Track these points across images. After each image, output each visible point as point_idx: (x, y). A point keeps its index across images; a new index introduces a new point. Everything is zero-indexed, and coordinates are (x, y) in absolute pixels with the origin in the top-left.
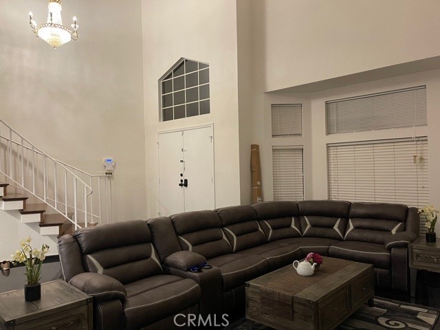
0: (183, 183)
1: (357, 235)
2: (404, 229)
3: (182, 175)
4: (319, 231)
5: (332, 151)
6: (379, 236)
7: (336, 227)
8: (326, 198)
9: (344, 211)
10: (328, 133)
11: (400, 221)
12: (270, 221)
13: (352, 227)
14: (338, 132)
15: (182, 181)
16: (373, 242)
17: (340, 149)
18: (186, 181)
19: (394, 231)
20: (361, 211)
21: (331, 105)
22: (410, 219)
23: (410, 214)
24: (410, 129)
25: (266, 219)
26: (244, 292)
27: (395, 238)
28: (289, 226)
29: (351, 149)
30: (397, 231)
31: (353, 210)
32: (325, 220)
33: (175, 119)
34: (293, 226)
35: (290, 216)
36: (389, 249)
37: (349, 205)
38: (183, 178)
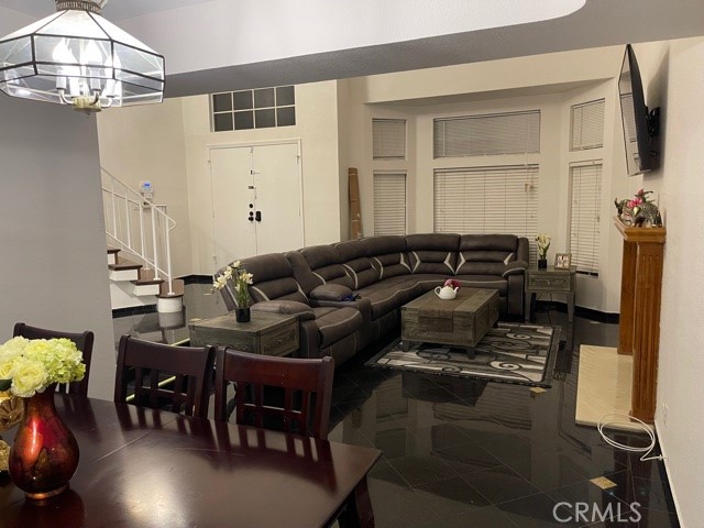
0: (254, 216)
1: (469, 268)
2: (515, 258)
3: (251, 206)
4: (430, 267)
5: (439, 176)
6: (492, 268)
7: (446, 262)
8: (432, 232)
9: (454, 245)
10: (435, 157)
11: (511, 251)
12: (381, 257)
13: (463, 261)
14: (447, 155)
15: (251, 214)
16: (486, 274)
17: (449, 175)
18: (259, 214)
19: (506, 262)
20: (472, 244)
21: (439, 124)
22: (520, 249)
23: (521, 244)
24: (521, 155)
25: (377, 255)
26: (399, 315)
27: (509, 267)
28: (399, 263)
29: (461, 175)
30: (509, 261)
31: (463, 243)
32: (436, 255)
33: (236, 129)
34: (402, 262)
35: (399, 252)
36: (506, 277)
37: (459, 238)
38: (254, 210)
